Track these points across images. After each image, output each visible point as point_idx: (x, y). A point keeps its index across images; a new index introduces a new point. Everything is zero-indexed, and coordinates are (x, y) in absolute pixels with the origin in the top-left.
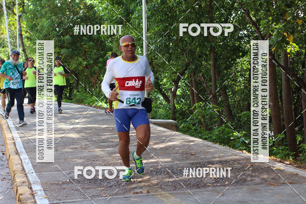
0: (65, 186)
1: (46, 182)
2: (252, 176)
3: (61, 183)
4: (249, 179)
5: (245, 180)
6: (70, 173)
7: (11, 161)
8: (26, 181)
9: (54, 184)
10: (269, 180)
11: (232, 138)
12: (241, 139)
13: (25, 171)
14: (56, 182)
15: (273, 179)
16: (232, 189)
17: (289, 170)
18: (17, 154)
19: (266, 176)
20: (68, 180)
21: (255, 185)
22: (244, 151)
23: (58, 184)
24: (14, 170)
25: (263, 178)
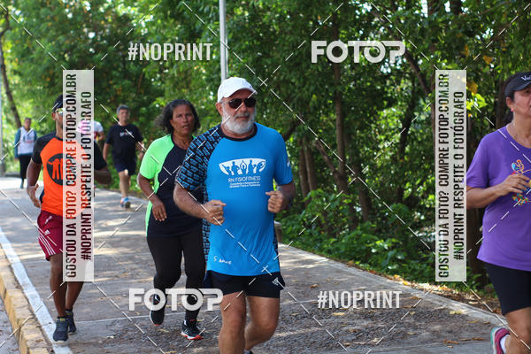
0: (108, 348)
1: (76, 341)
2: (415, 328)
3: (100, 342)
4: (411, 332)
5: (405, 335)
6: (113, 324)
7: (10, 301)
8: (42, 338)
9: (90, 343)
10: (443, 334)
11: (373, 251)
12: (390, 254)
13: (37, 320)
14: (93, 341)
15: (450, 332)
16: (384, 351)
17: (475, 316)
18: (19, 287)
19: (437, 327)
20: (112, 337)
21: (422, 343)
22: (397, 277)
23: (95, 344)
24: (18, 317)
25: (434, 331)
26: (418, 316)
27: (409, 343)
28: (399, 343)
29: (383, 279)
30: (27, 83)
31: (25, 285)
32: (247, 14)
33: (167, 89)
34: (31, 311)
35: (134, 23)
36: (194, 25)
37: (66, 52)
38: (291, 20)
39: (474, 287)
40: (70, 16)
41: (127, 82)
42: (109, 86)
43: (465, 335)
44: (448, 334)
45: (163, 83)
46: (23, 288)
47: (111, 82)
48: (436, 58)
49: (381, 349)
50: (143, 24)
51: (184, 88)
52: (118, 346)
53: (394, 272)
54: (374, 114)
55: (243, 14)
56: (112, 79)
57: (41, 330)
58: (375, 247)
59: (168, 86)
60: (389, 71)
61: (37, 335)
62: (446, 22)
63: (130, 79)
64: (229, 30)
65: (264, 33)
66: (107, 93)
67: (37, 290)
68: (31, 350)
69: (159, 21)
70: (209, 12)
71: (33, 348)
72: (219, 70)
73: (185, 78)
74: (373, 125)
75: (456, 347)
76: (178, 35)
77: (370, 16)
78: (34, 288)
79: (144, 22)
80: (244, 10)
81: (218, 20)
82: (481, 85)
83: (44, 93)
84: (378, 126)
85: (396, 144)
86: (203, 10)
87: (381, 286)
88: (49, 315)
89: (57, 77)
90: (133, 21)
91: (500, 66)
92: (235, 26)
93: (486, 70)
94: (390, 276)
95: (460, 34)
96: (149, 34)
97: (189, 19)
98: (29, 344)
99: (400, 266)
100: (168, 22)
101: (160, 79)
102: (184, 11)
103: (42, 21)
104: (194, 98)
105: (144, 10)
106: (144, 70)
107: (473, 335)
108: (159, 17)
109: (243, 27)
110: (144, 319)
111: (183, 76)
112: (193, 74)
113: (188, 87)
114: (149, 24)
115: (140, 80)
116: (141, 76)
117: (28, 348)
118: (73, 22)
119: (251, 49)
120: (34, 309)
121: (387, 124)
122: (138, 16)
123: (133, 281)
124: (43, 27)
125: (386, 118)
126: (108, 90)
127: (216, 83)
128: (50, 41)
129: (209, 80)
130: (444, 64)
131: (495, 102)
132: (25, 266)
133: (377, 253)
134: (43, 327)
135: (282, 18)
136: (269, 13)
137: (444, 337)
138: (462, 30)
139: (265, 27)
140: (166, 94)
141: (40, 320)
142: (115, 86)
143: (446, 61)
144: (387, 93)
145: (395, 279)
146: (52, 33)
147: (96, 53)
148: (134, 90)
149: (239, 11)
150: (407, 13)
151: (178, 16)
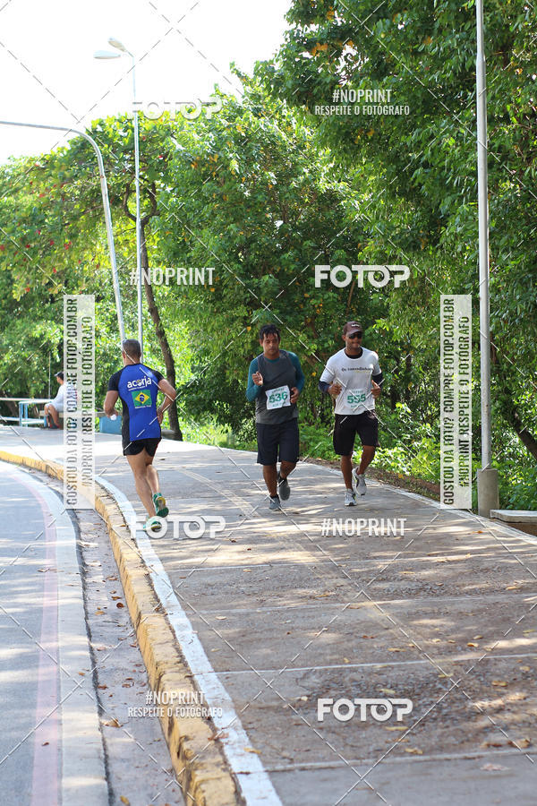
3: (286, 706)
6: (306, 676)
7: (146, 633)
9: (268, 708)
13: (186, 665)
14: (275, 704)
18: (160, 610)
20: (305, 698)
23: (278, 710)
24: (157, 659)
30: (180, 295)
33: (392, 305)
34: (178, 650)
36: (437, 207)
37: (240, 249)
40: (247, 194)
41: (331, 296)
42: (305, 301)
45: (387, 297)
46: (168, 612)
47: (307, 295)
50: (358, 205)
51: (418, 304)
52: (313, 714)
56: (308, 291)
57: (193, 682)
59: (394, 300)
61: (186, 691)
63: (336, 290)
64: (493, 215)
66: (300, 311)
67: (188, 616)
69: (382, 202)
70: (460, 186)
72: (476, 276)
73: (421, 290)
76: (411, 223)
78: (183, 613)
81: (474, 197)
83: (206, 311)
86: (451, 183)
88: (205, 658)
89: (226, 286)
90: (342, 203)
92: (501, 208)
97: (428, 198)
100: (396, 202)
101: (382, 291)
102: (420, 185)
103: (206, 201)
105: (358, 186)
108: (382, 196)
109: (513, 209)
110: (355, 670)
111: (417, 286)
112: (434, 283)
113: (424, 303)
116: (352, 286)
118: (251, 204)
120: (182, 645)
122: (349, 193)
123: (338, 605)
124: (207, 211)
126: (303, 307)
128: (216, 232)
134: (196, 678)
140: (392, 313)
141: (191, 666)
142: (313, 302)
146: (220, 219)
147: (285, 250)
148: (342, 307)
151: (412, 194)
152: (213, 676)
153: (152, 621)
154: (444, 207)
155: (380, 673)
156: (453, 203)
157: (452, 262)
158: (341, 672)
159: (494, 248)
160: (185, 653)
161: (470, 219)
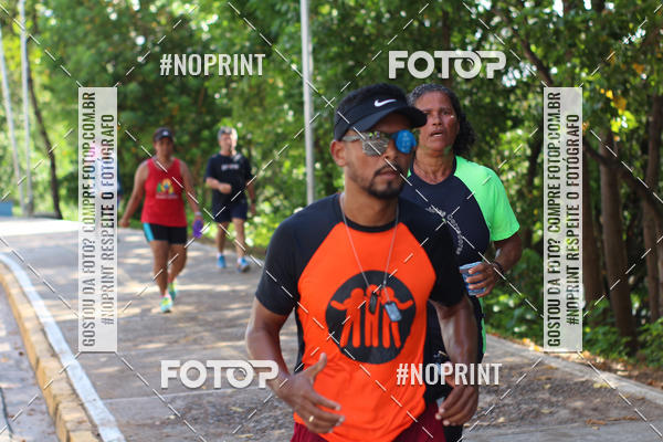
0: (168, 430)
1: (128, 422)
2: (551, 404)
3: (158, 423)
4: (546, 410)
5: (538, 414)
6: (173, 401)
7: (44, 373)
8: (85, 418)
9: (144, 425)
10: (586, 412)
11: (496, 309)
12: (517, 312)
13: (77, 396)
14: (150, 421)
15: (595, 410)
16: (513, 433)
17: (627, 389)
18: (54, 355)
19: (579, 404)
20: (172, 417)
21: (560, 423)
22: (527, 341)
23: (152, 426)
24: (54, 392)
25: (575, 409)
26: (554, 391)
27: (543, 424)
28: (531, 423)
29: (509, 343)
30: (60, 100)
31: (62, 352)
32: (335, 13)
33: (235, 107)
34: (71, 385)
35: (193, 25)
36: (269, 27)
37: (108, 62)
38: (390, 20)
39: (623, 354)
40: (114, 17)
41: (185, 99)
42: (163, 104)
43: (614, 414)
44: (591, 413)
45: (230, 99)
46: (60, 356)
47: (166, 99)
48: (574, 67)
49: (510, 432)
50: (205, 27)
51: (255, 105)
52: (179, 428)
53: (522, 336)
54: (495, 137)
55: (330, 13)
56: (166, 95)
57: (84, 409)
58: (498, 303)
59: (236, 104)
60: (514, 83)
61: (79, 415)
62: (585, 21)
63: (189, 95)
64: (314, 34)
65: (357, 38)
66: (160, 113)
68: (72, 434)
69: (225, 23)
70: (287, 11)
71: (74, 431)
72: (301, 84)
73: (258, 94)
74: (493, 152)
75: (603, 429)
76: (249, 40)
77: (489, 15)
79: (205, 24)
80: (332, 8)
81: (299, 21)
82: (631, 100)
84: (500, 153)
85: (523, 175)
86: (280, 9)
87: (507, 352)
88: (93, 390)
90: (192, 23)
91: (655, 76)
92: (320, 29)
93: (636, 82)
94: (518, 340)
95: (604, 36)
96: (212, 39)
97: (263, 20)
98: (69, 426)
99: (530, 328)
100: (236, 24)
101: (227, 95)
103: (78, 23)
104: (270, 117)
105: (206, 9)
106: (207, 84)
107: (624, 413)
108: (226, 18)
109: (330, 29)
110: (210, 395)
111: (255, 91)
112: (269, 89)
113: (261, 104)
114: (213, 27)
115: (201, 97)
116: (203, 92)
117: (68, 432)
118: (117, 25)
119: (340, 57)
120: (74, 381)
121: (511, 150)
122: (197, 16)
123: (196, 347)
124: (80, 31)
125: (509, 142)
126: (161, 109)
127: (297, 99)
128: (89, 48)
129: (289, 96)
130: (584, 75)
131: (648, 122)
132: (61, 329)
133: (500, 312)
134: (86, 405)
135: (379, 17)
136: (363, 12)
137: (587, 416)
138: (607, 31)
139: (358, 30)
140: (235, 114)
141: (82, 396)
142: (170, 105)
143: (586, 70)
144: (510, 111)
145: (523, 344)
146: (91, 38)
147: (147, 63)
148: (194, 109)
149: (325, 9)
150: (537, 11)
151: (251, 16)
152: (100, 403)
153: (48, 364)
154: (274, 28)
155: (231, 396)
156: (281, 24)
157: (283, 72)
158: (200, 396)
159: (316, 60)
160: (76, 386)
161: (296, 38)
